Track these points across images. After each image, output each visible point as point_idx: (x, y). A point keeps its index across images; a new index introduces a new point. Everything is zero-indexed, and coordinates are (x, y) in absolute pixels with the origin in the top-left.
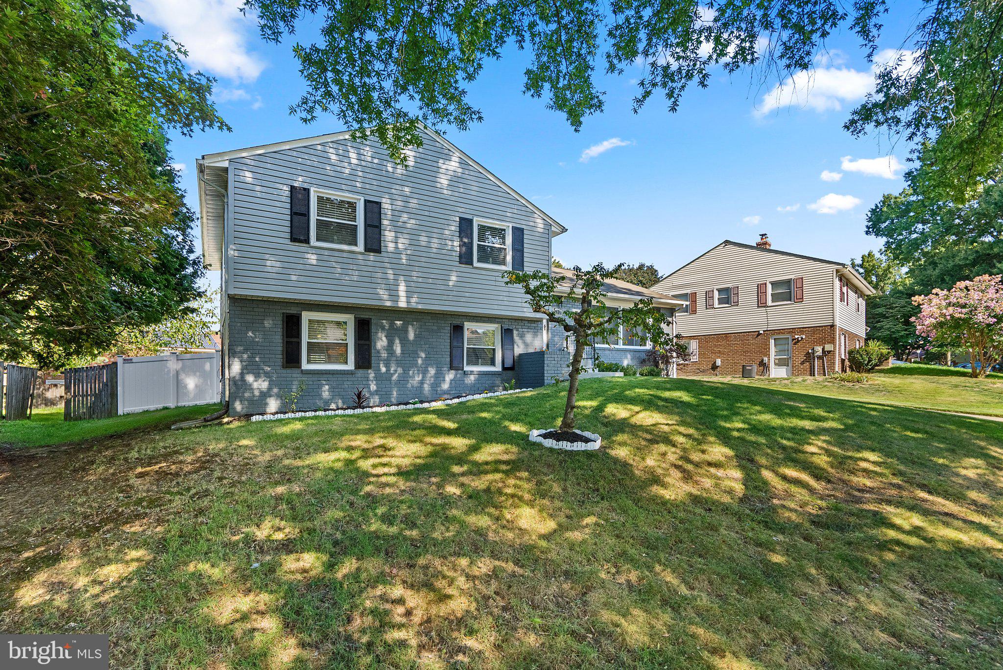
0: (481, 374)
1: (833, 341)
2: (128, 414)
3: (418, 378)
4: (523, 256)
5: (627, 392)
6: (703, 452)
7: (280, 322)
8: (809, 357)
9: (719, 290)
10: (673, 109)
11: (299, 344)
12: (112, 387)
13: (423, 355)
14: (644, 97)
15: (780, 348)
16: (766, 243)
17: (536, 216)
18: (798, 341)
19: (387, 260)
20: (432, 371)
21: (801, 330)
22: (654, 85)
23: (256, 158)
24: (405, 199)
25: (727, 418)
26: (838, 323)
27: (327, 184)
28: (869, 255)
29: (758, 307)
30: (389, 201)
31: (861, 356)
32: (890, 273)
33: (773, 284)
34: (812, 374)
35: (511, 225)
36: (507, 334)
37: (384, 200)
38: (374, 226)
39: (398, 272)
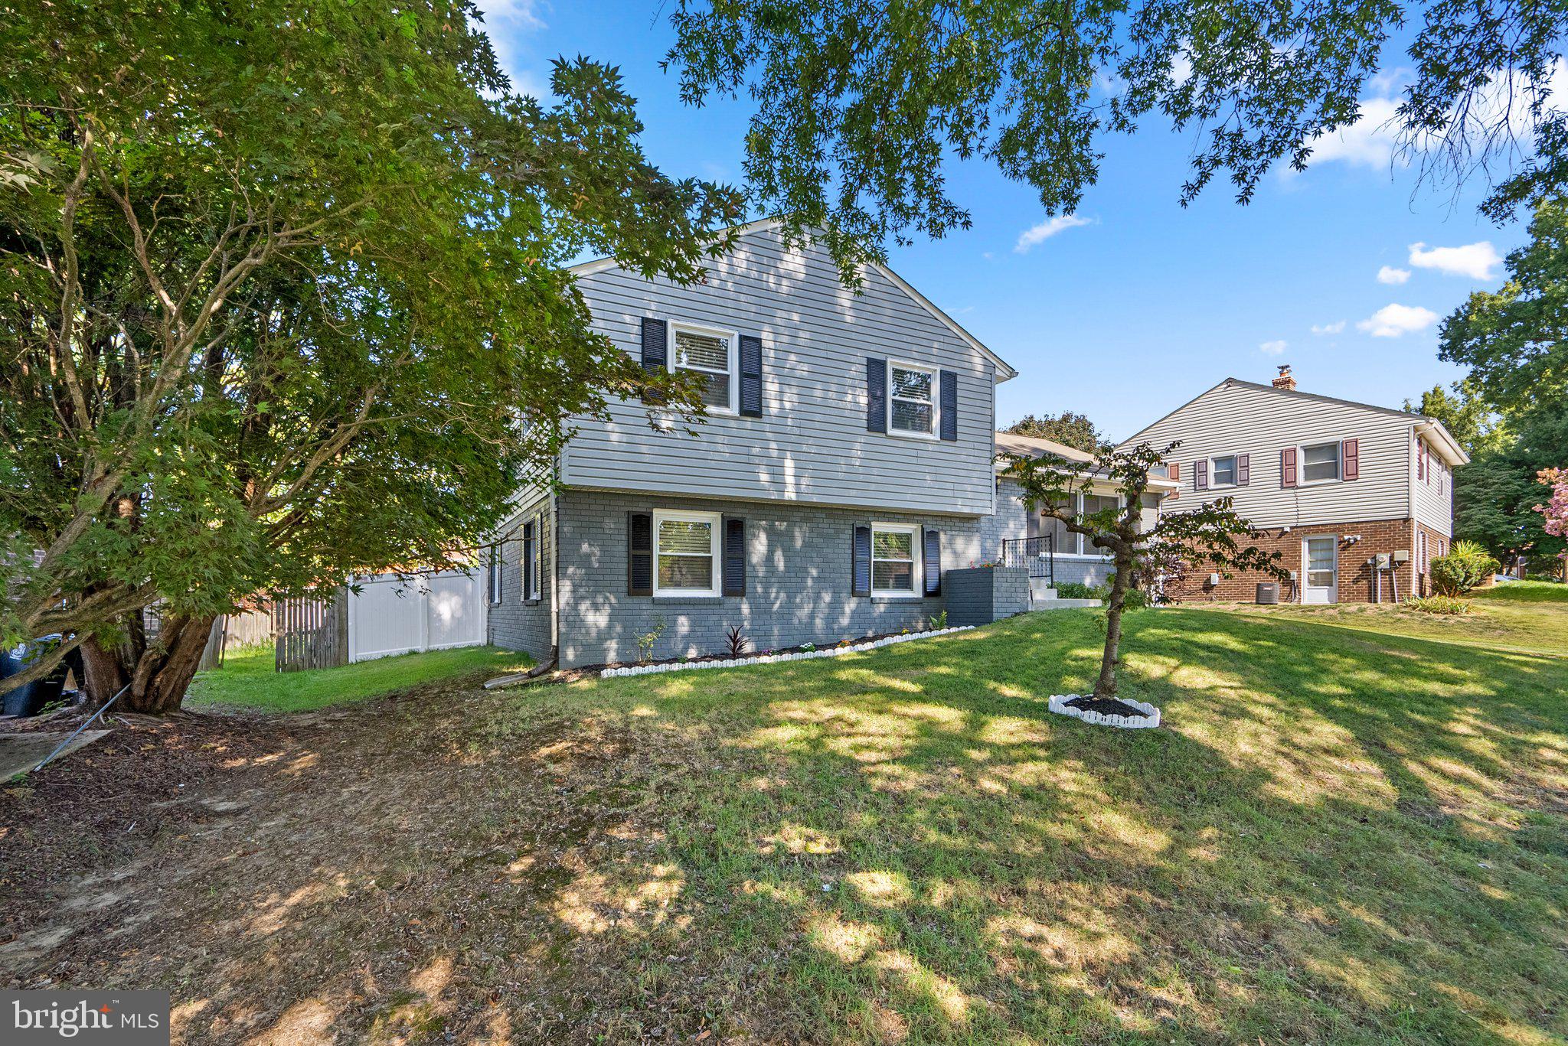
0: (893, 603)
1: (1407, 545)
2: (363, 662)
3: (807, 609)
4: (955, 417)
5: (1139, 635)
6: (1308, 731)
7: (624, 526)
8: (1368, 571)
9: (1217, 461)
10: (1244, 199)
11: (649, 558)
12: (340, 620)
13: (814, 572)
14: (1201, 183)
15: (1319, 555)
16: (1288, 382)
17: (973, 353)
18: (1349, 545)
19: (767, 428)
20: (827, 597)
21: (1354, 526)
22: (1216, 162)
23: (598, 277)
24: (793, 332)
25: (1313, 677)
26: (1415, 515)
27: (690, 313)
28: (1435, 391)
29: (1282, 487)
30: (771, 336)
31: (1454, 569)
32: (1471, 422)
33: (1309, 451)
34: (1372, 598)
35: (938, 368)
36: (930, 539)
37: (764, 335)
38: (752, 377)
39: (784, 446)
